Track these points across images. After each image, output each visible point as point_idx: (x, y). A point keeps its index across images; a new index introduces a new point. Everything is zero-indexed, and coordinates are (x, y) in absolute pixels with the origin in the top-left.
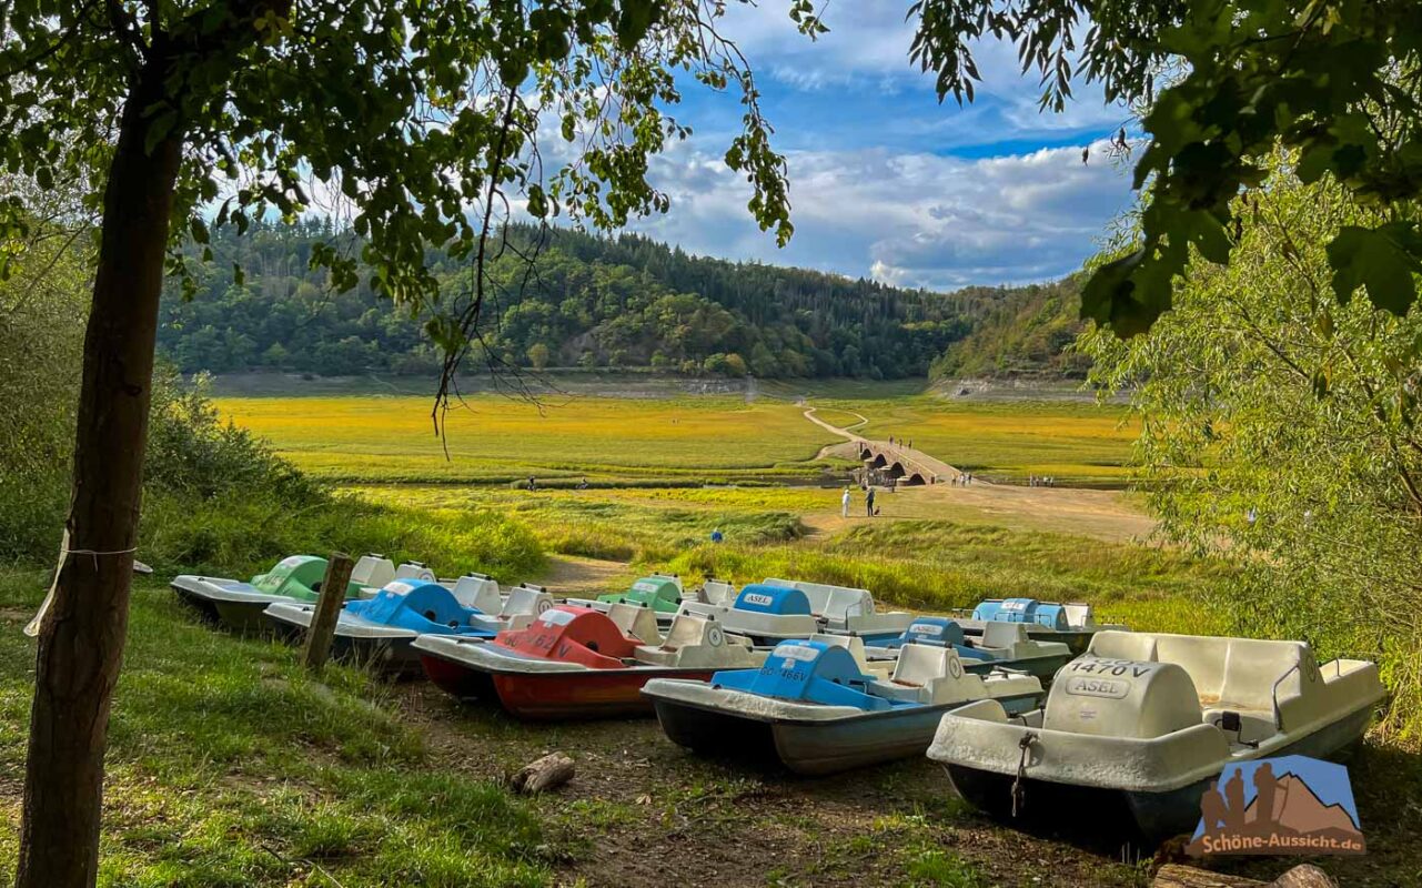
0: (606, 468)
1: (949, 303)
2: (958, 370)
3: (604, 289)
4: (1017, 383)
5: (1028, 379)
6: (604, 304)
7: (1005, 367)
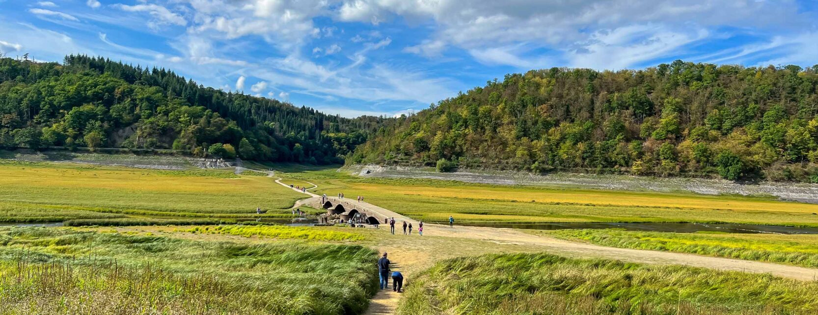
0: (143, 211)
1: (353, 124)
2: (364, 160)
3: (141, 100)
4: (398, 168)
5: (404, 166)
6: (141, 110)
7: (391, 159)
